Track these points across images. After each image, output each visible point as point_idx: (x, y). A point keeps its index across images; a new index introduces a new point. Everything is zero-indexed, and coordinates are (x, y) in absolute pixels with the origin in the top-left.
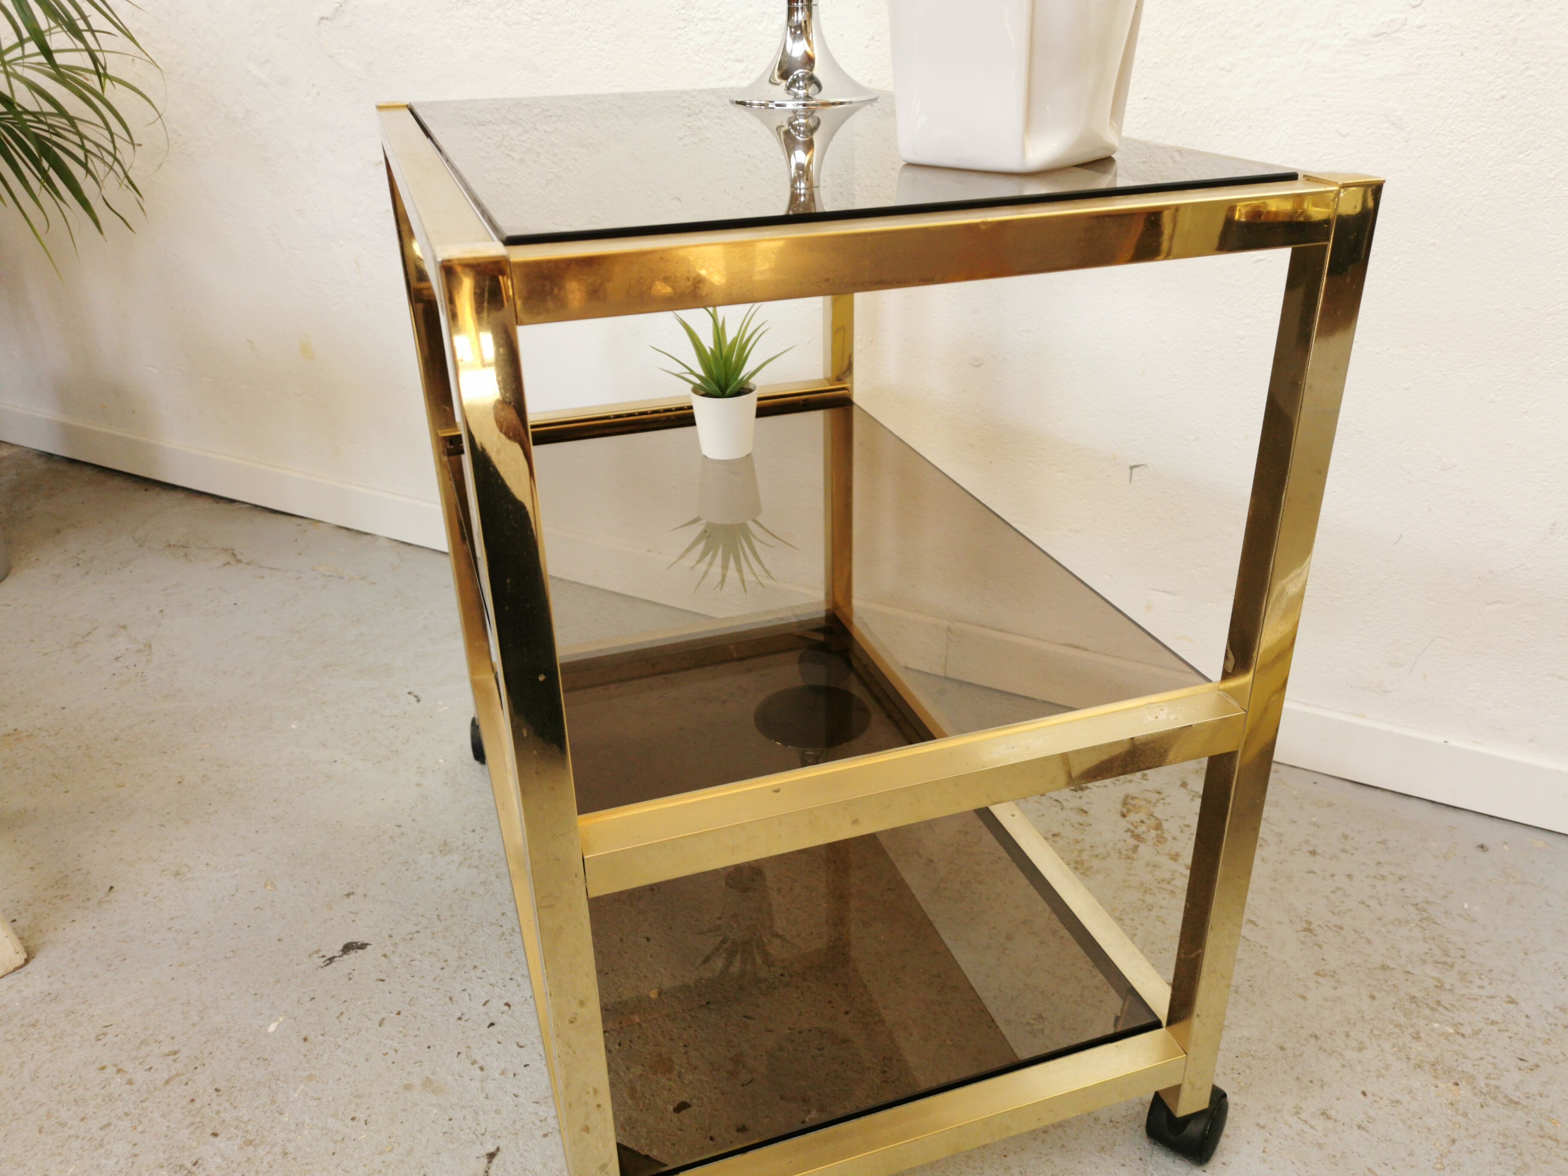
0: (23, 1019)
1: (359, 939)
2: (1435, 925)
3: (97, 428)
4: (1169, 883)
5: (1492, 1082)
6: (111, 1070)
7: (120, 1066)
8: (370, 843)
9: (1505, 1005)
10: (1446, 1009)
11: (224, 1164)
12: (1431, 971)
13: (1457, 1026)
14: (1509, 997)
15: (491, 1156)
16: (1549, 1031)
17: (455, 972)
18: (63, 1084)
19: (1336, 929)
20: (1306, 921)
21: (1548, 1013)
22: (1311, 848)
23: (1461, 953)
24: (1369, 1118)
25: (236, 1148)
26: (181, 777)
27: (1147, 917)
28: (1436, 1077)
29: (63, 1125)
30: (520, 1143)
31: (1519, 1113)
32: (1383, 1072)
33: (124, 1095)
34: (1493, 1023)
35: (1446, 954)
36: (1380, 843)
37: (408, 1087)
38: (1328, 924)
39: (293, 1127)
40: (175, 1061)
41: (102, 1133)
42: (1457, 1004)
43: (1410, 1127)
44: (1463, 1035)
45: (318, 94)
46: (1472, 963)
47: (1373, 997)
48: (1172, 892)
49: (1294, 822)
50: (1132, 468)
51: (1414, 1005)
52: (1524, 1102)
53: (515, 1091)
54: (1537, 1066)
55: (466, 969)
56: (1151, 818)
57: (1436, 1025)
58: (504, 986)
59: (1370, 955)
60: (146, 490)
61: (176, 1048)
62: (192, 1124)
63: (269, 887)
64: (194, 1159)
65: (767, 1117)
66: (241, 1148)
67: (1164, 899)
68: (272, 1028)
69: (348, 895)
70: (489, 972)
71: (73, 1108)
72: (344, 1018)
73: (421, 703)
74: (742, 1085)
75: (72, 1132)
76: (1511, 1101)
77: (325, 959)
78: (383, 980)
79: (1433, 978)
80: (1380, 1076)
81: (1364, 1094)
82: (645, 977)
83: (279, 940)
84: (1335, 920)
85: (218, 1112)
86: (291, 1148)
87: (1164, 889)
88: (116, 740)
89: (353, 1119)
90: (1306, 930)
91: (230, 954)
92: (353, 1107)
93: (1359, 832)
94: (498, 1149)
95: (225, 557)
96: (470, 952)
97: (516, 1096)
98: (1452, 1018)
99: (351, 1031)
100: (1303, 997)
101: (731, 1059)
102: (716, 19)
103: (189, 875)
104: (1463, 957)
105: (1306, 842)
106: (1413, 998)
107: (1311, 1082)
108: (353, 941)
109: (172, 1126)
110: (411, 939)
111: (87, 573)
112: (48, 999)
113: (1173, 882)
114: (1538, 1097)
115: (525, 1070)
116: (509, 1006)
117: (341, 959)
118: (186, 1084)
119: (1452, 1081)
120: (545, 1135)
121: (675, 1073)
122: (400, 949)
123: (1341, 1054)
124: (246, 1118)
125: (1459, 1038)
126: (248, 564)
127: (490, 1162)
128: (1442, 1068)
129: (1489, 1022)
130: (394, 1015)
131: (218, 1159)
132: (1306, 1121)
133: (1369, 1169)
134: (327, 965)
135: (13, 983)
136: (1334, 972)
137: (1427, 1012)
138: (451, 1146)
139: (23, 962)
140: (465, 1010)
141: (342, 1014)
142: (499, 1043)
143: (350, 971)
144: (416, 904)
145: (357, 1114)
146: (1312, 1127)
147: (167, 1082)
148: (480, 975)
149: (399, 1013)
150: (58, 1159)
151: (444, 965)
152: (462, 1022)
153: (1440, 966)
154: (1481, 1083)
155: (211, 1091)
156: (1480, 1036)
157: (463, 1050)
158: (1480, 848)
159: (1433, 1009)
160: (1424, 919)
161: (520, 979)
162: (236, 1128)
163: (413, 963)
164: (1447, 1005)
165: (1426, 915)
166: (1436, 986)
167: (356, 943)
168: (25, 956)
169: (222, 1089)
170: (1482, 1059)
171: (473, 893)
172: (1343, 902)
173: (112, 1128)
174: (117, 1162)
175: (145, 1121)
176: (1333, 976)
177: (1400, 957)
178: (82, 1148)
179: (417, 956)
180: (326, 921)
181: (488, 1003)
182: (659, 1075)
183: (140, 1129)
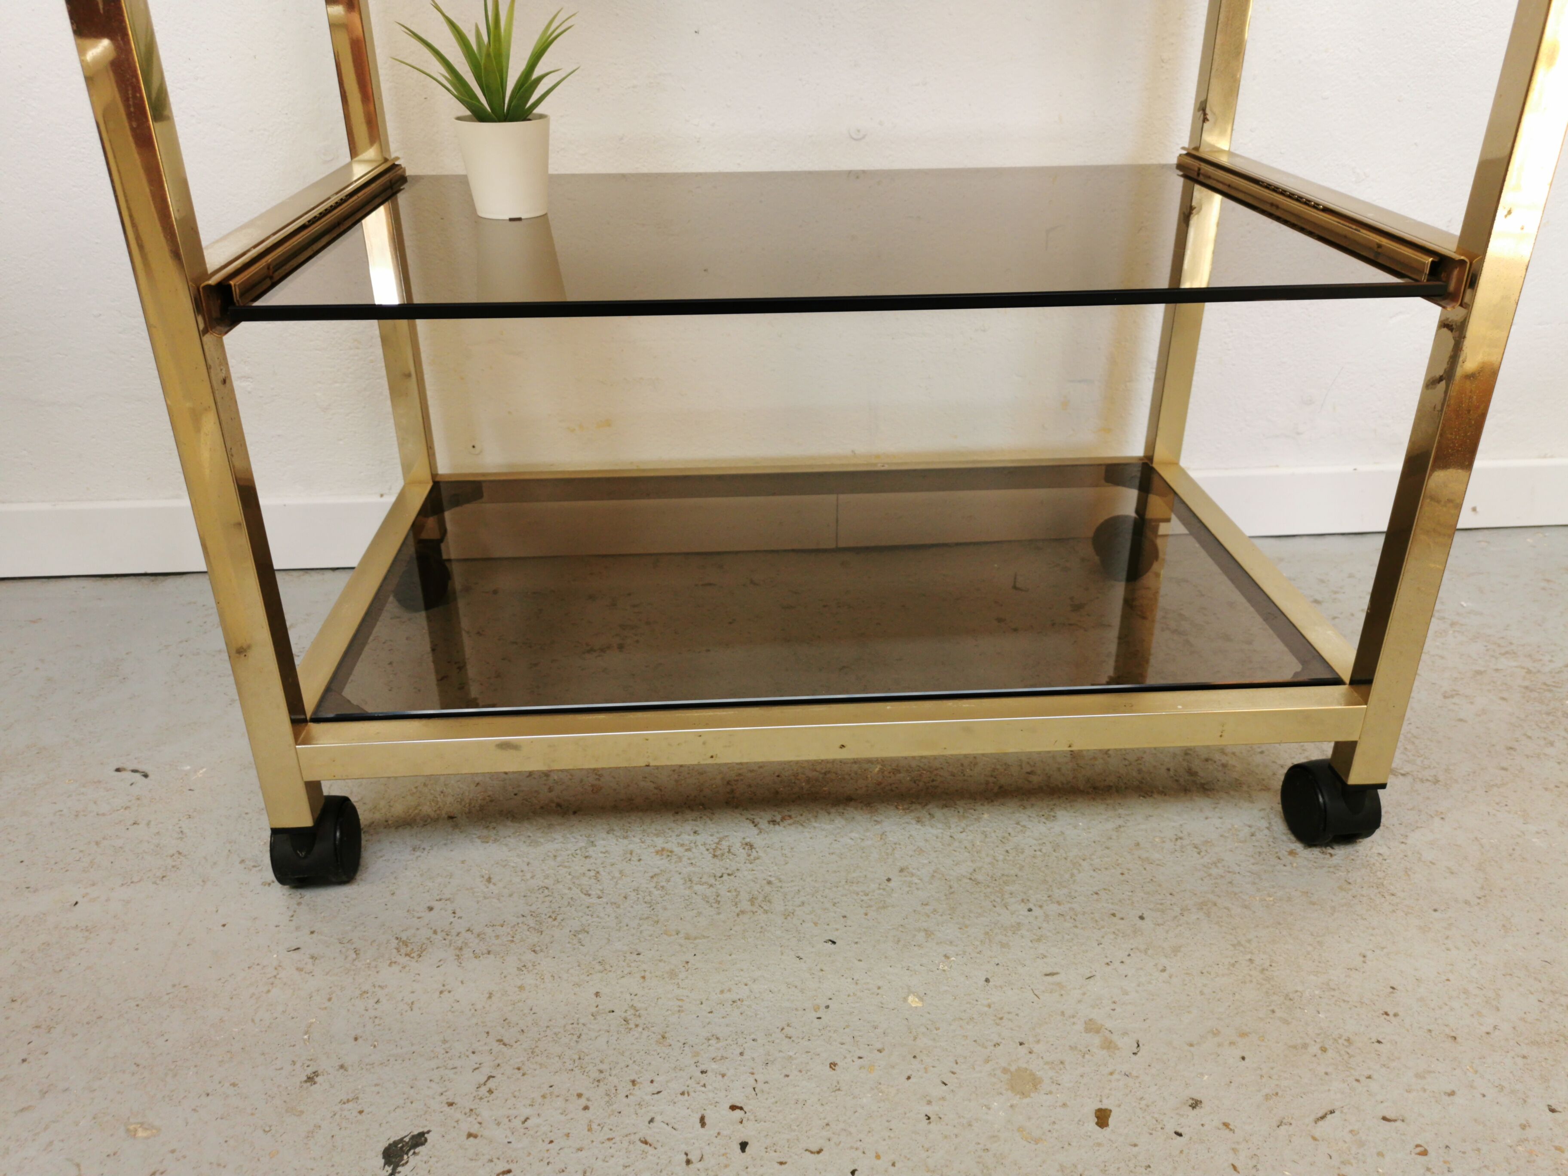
1: (402, 1130)
8: (269, 991)
12: (1508, 662)
23: (1506, 641)
35: (1499, 646)
46: (1522, 645)
47: (1504, 699)
58: (704, 1086)
63: (141, 1134)
69: (310, 1079)
73: (151, 776)
79: (1516, 667)
96: (603, 1066)
104: (1511, 644)
108: (391, 1141)
110: (490, 1091)
116: (741, 1109)
121: (1048, 1081)
122: (486, 1113)
123: (1545, 754)
140: (684, 1148)
142: (782, 1164)
144: (445, 1041)
148: (652, 1090)
152: (696, 1165)
153: (1508, 656)
163: (530, 1123)
166: (1527, 673)
167: (401, 1140)
171: (521, 988)
179: (527, 1111)
180: (310, 1135)
181: (706, 1120)
182: (1032, 1095)
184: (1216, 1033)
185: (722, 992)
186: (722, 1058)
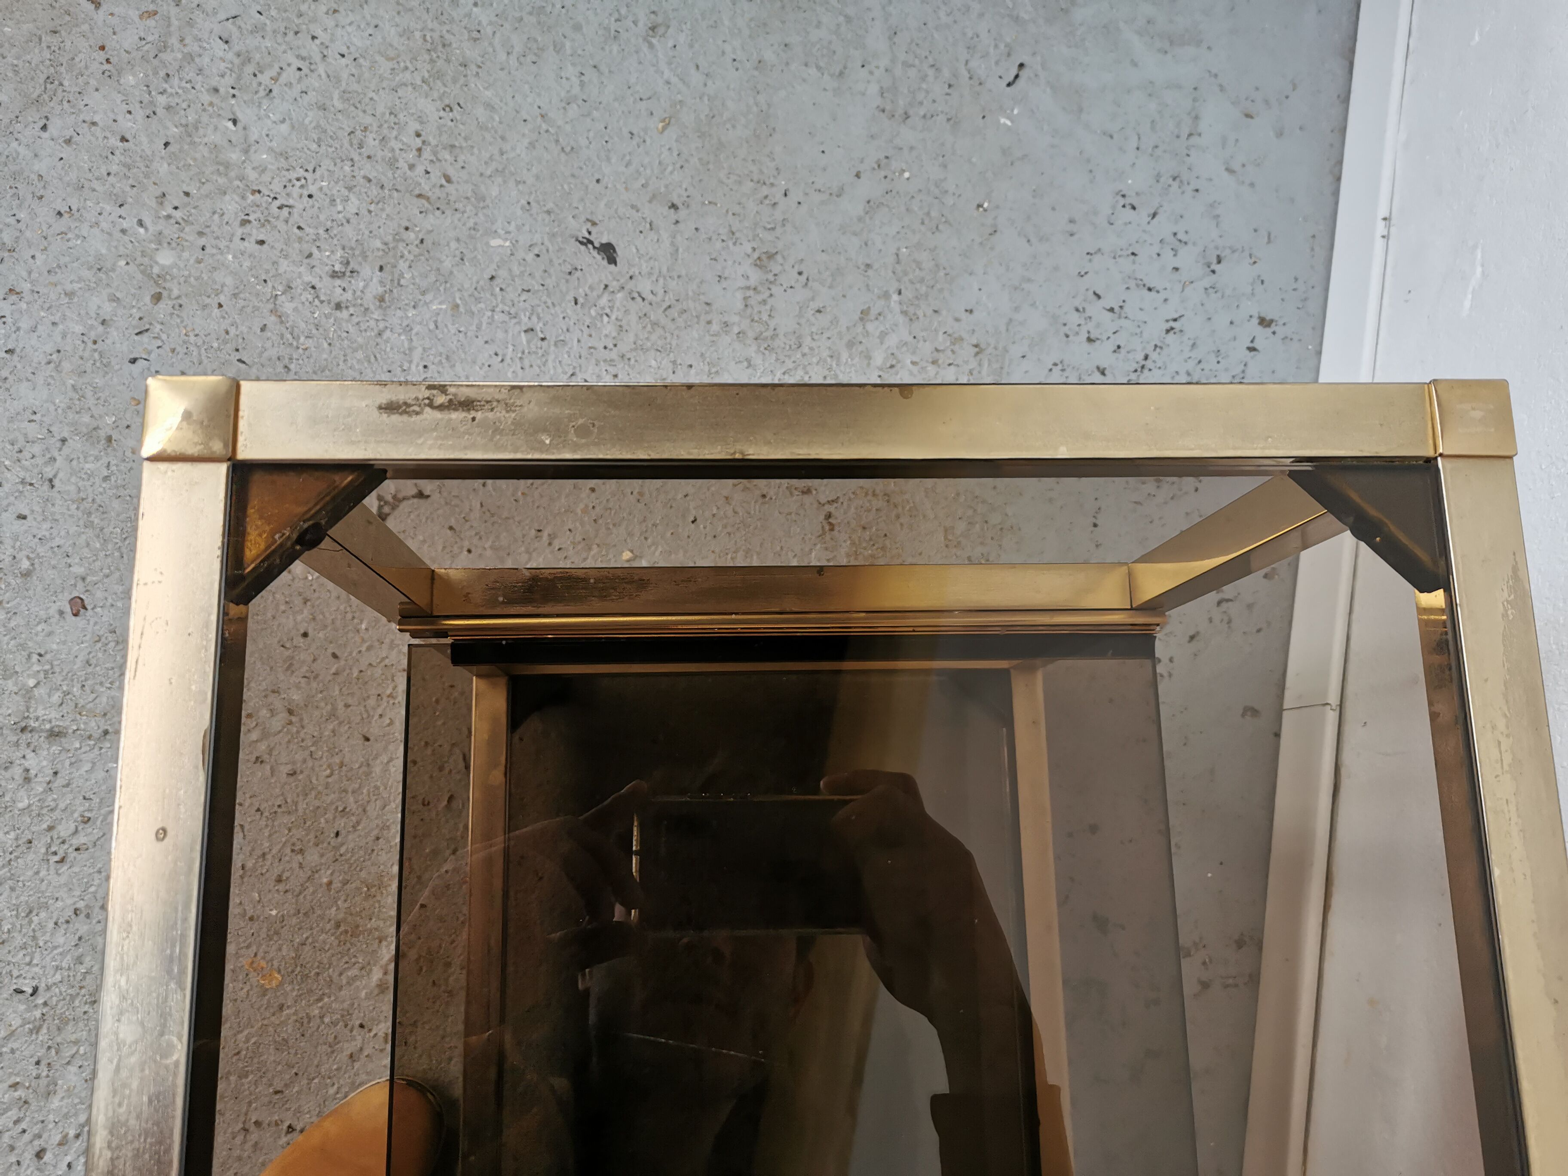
0: (449, 31)
1: (621, 252)
6: (418, 142)
7: (424, 147)
11: (358, 293)
15: (420, 495)
17: (605, 361)
18: (396, 116)
25: (374, 292)
30: (440, 512)
33: (399, 172)
39: (405, 324)
40: (441, 186)
41: (361, 181)
55: (609, 368)
61: (453, 178)
62: (386, 244)
63: (661, 125)
64: (357, 268)
66: (375, 296)
69: (673, 206)
71: (377, 142)
72: (525, 296)
73: (1007, 89)
75: (356, 158)
77: (587, 235)
78: (576, 303)
82: (646, 539)
83: (599, 181)
85: (402, 256)
86: (387, 334)
89: (425, 367)
91: (568, 149)
94: (428, 496)
99: (512, 311)
103: (655, 40)
108: (615, 247)
109: (381, 229)
117: (592, 250)
120: (451, 528)
124: (403, 282)
127: (414, 497)
130: (540, 336)
131: (360, 287)
134: (581, 243)
141: (529, 291)
143: (579, 267)
144: (680, 277)
145: (431, 367)
147: (419, 196)
149: (543, 339)
150: (331, 167)
151: (611, 346)
155: (420, 237)
162: (392, 280)
163: (605, 318)
167: (614, 252)
169: (425, 244)
171: (710, 322)
173: (368, 185)
174: (340, 212)
175: (380, 205)
178: (346, 176)
180: (634, 207)
183: (372, 207)
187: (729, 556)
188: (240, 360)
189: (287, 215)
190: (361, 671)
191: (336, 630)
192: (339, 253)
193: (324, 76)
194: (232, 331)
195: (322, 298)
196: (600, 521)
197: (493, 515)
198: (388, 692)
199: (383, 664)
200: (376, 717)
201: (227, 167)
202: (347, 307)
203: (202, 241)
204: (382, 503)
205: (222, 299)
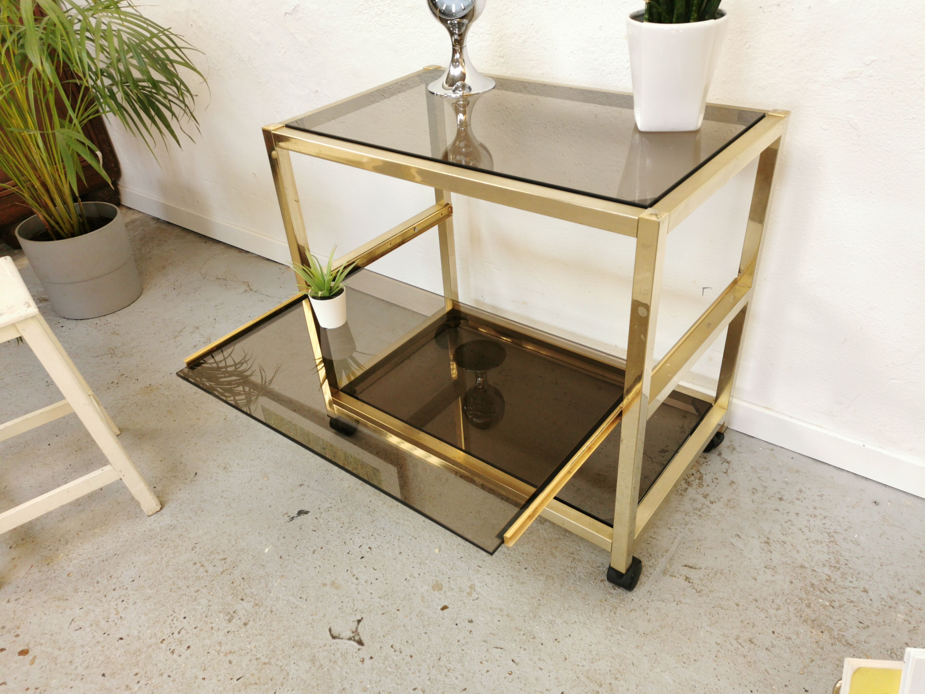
0: (161, 537)
1: (305, 509)
2: (836, 546)
3: (180, 208)
4: (699, 511)
5: (841, 633)
6: (198, 565)
7: (202, 563)
9: (861, 593)
10: (829, 592)
11: (246, 613)
12: (827, 570)
13: (831, 601)
14: (864, 588)
15: (359, 621)
16: (880, 608)
17: (347, 529)
18: (179, 570)
19: (782, 543)
20: (767, 538)
21: (883, 599)
22: (780, 496)
23: (846, 562)
24: (773, 645)
25: (251, 607)
26: (226, 416)
27: (684, 529)
28: (813, 628)
29: (180, 588)
30: (372, 617)
31: (851, 650)
32: (786, 622)
33: (204, 577)
34: (851, 602)
35: (838, 562)
36: (819, 496)
37: (325, 585)
38: (778, 540)
39: (275, 599)
40: (225, 563)
41: (196, 594)
42: (835, 590)
43: (792, 652)
44: (833, 607)
45: (285, 52)
46: (850, 568)
47: (791, 582)
48: (700, 515)
49: (775, 480)
50: (704, 288)
51: (812, 589)
52: (855, 644)
53: (371, 591)
54: (868, 627)
55: (352, 528)
56: (698, 473)
57: (821, 600)
58: (369, 539)
59: (796, 559)
60: (206, 243)
61: (226, 557)
62: (233, 594)
63: (265, 479)
64: (234, 610)
65: (483, 617)
66: (253, 607)
67: (695, 519)
68: (267, 550)
69: (301, 485)
70: (362, 530)
71: (184, 581)
72: (298, 548)
74: (473, 600)
75: (184, 592)
76: (848, 644)
77: (290, 518)
78: (315, 531)
79: (826, 575)
80: (784, 624)
81: (773, 632)
83: (270, 506)
84: (784, 538)
85: (243, 589)
86: (274, 609)
87: (696, 514)
88: (196, 393)
89: (301, 598)
90: (766, 542)
91: (248, 512)
92: (301, 592)
93: (809, 489)
94: (362, 618)
95: (244, 287)
96: (354, 520)
97: (371, 594)
98: (830, 597)
99: (301, 555)
100: (755, 579)
101: (469, 587)
102: (489, 34)
103: (230, 469)
104: (846, 565)
105: (779, 492)
106: (813, 585)
107: (748, 624)
108: (302, 509)
109: (225, 594)
110: (328, 511)
111: (179, 294)
112: (171, 528)
113: (702, 510)
114: (863, 643)
115: (376, 581)
116: (371, 549)
117: (297, 518)
118: (230, 574)
119: (820, 630)
120: (383, 614)
121: (443, 591)
122: (323, 515)
123: (767, 611)
124: (255, 593)
125: (831, 609)
126: (255, 292)
127: (358, 624)
128: (817, 623)
129: (849, 601)
130: (319, 549)
131: (244, 612)
132: (740, 644)
133: (766, 670)
134: (291, 521)
135: (156, 518)
136: (775, 567)
137: (818, 593)
138: (342, 615)
139: (159, 509)
140: (351, 549)
141: (297, 546)
142: (365, 567)
143: (301, 525)
145: (302, 596)
146: (743, 647)
147: (222, 573)
148: (358, 532)
149: (322, 548)
150: (179, 604)
151: (342, 525)
152: (349, 555)
153: (833, 568)
154: (835, 633)
155: (241, 579)
156: (842, 608)
157: (349, 569)
158: (874, 504)
159: (822, 592)
160: (831, 541)
161: (376, 535)
162: (251, 597)
163: (329, 523)
164: (830, 590)
165: (832, 539)
166: (827, 579)
167: (304, 511)
168: (161, 507)
169: (245, 578)
170: (840, 620)
172: (790, 528)
173: (200, 592)
174: (202, 608)
175: (213, 590)
176: (773, 569)
177: (812, 561)
178: (188, 600)
179: (331, 520)
180: (291, 498)
181: (361, 547)
182: (436, 591)
183: (211, 593)
184: (501, 610)
185: (397, 519)
186: (380, 535)
187: (459, 514)
188: (238, 680)
189: (185, 631)
190: (429, 679)
191: (402, 684)
192: (222, 615)
193: (134, 592)
194: (220, 678)
195: (236, 630)
196: (416, 555)
197: (387, 595)
198: (446, 671)
199: (431, 668)
200: (456, 681)
201: (139, 650)
202: (249, 621)
203: (165, 676)
204: (353, 639)
205: (201, 677)
